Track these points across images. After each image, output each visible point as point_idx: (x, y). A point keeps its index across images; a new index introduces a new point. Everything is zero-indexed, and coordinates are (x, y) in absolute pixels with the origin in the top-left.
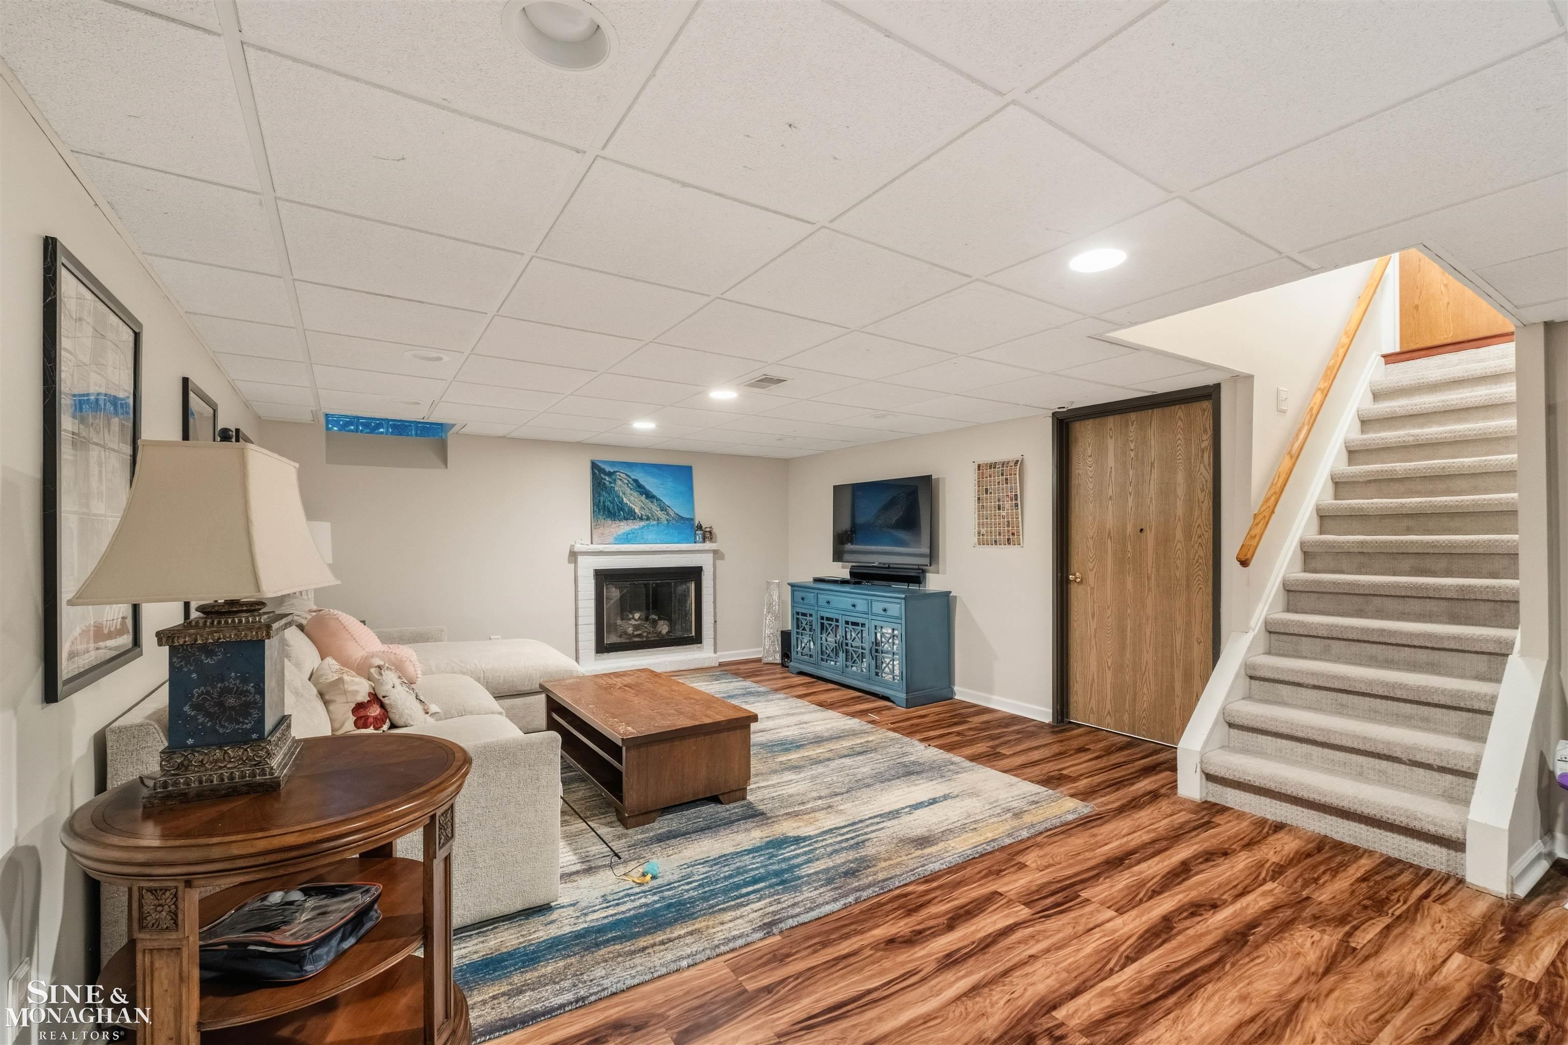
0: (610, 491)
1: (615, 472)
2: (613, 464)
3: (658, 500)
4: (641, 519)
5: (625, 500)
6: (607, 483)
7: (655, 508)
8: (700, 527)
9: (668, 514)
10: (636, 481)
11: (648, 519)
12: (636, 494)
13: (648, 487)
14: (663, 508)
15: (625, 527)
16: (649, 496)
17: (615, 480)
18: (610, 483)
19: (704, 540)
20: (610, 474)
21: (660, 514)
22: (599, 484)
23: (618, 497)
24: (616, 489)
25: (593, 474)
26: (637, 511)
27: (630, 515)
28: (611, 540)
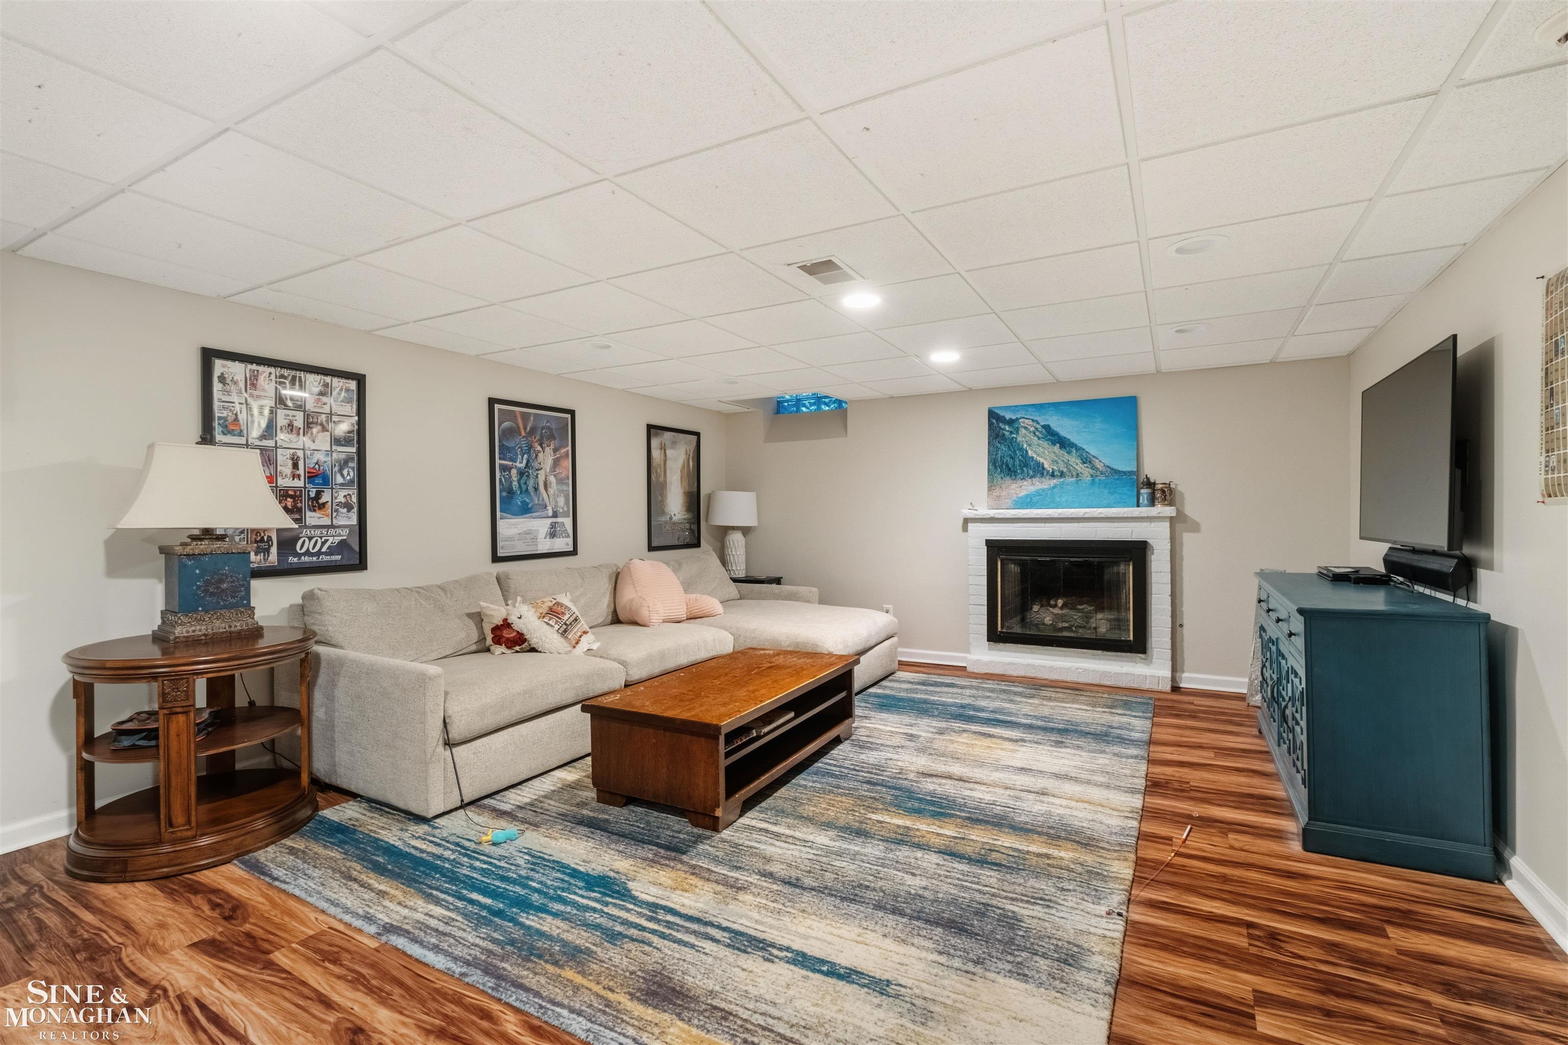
0: (1012, 445)
1: (1017, 419)
2: (1015, 408)
3: (1078, 449)
4: (1053, 475)
5: (1030, 453)
6: (1007, 434)
7: (1074, 460)
8: (1150, 484)
9: (1093, 467)
10: (1047, 428)
11: (1062, 474)
12: (1045, 444)
13: (1063, 433)
14: (1087, 460)
15: (1028, 487)
16: (1064, 443)
17: (1017, 430)
18: (1011, 433)
19: (1152, 502)
20: (1011, 422)
21: (1081, 468)
22: (997, 436)
23: (1021, 449)
24: (1019, 439)
25: (990, 424)
26: (1046, 466)
27: (1039, 471)
28: (1009, 502)
